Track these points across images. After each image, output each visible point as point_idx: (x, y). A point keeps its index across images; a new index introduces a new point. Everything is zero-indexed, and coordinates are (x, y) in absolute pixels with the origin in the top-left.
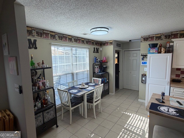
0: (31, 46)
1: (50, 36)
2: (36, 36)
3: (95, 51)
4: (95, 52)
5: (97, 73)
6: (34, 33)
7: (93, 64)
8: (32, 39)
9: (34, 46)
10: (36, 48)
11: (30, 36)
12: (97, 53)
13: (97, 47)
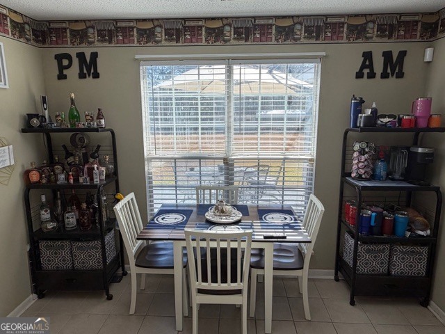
0: (85, 71)
1: (135, 34)
2: (96, 43)
3: (371, 66)
4: (372, 75)
5: (360, 178)
6: (92, 36)
7: (346, 133)
8: (88, 53)
9: (92, 71)
10: (96, 76)
11: (83, 45)
12: (385, 75)
13: (395, 48)
